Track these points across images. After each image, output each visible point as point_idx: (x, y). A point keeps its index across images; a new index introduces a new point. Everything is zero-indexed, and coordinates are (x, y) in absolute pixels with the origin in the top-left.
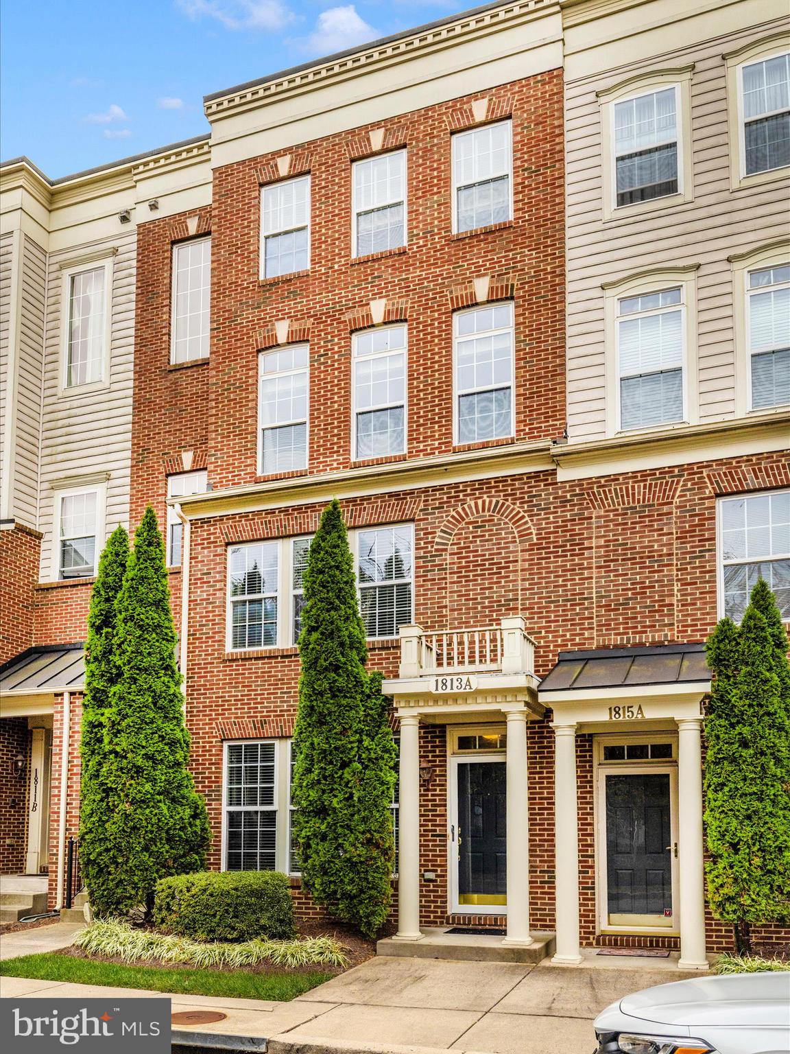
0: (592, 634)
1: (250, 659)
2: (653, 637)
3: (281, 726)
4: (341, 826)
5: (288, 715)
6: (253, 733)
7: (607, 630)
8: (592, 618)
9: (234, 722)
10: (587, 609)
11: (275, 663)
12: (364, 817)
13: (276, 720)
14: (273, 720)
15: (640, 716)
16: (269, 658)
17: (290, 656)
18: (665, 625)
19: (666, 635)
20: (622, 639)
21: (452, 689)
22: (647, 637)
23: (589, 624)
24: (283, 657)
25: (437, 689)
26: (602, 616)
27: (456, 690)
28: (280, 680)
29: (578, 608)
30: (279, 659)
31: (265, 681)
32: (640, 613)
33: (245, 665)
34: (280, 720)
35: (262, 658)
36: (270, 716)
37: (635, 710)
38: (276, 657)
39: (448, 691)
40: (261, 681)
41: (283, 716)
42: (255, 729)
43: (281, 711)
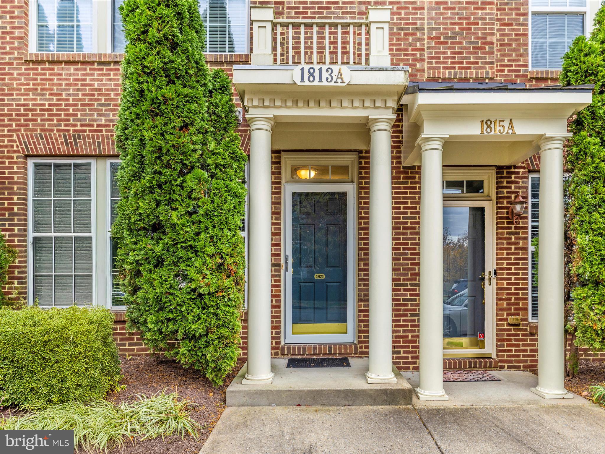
0: (423, 65)
1: (60, 62)
2: (477, 73)
3: (99, 143)
4: (182, 247)
5: (106, 131)
6: (64, 149)
7: (436, 63)
8: (423, 50)
9: (41, 135)
10: (419, 39)
11: (90, 69)
12: (212, 237)
13: (93, 136)
14: (88, 135)
15: (510, 131)
16: (83, 63)
17: (109, 63)
18: (487, 63)
19: (487, 73)
20: (450, 73)
21: (321, 81)
22: (471, 73)
23: (421, 55)
24: (100, 63)
25: (302, 81)
26: (433, 48)
27: (325, 83)
28: (96, 90)
29: (410, 38)
30: (96, 66)
31: (78, 90)
32: (466, 48)
33: (53, 69)
34: (98, 136)
35: (74, 63)
36: (85, 131)
37: (506, 124)
38: (91, 63)
39: (316, 83)
40: (74, 90)
41: (101, 131)
42: (67, 144)
43: (98, 126)
